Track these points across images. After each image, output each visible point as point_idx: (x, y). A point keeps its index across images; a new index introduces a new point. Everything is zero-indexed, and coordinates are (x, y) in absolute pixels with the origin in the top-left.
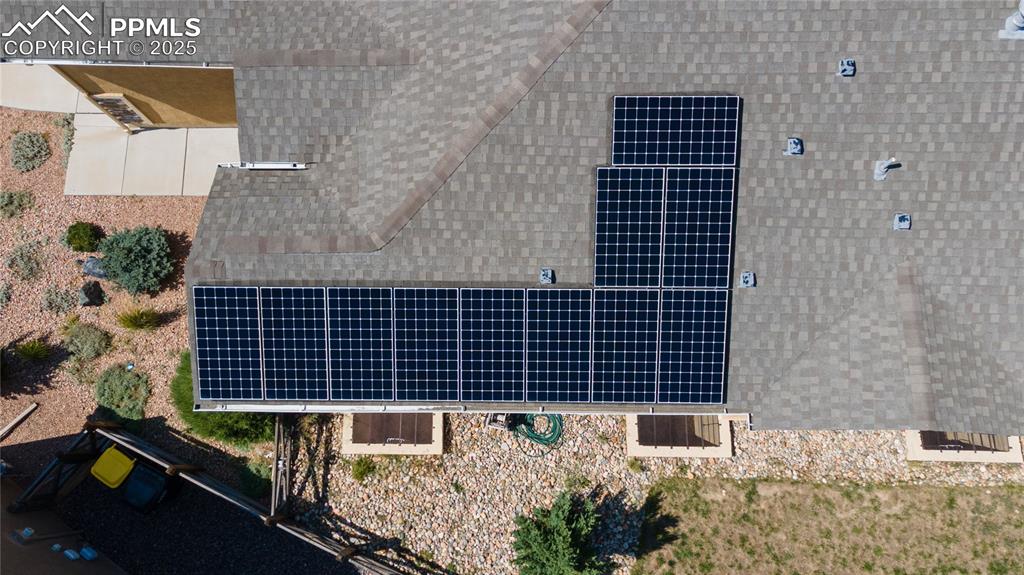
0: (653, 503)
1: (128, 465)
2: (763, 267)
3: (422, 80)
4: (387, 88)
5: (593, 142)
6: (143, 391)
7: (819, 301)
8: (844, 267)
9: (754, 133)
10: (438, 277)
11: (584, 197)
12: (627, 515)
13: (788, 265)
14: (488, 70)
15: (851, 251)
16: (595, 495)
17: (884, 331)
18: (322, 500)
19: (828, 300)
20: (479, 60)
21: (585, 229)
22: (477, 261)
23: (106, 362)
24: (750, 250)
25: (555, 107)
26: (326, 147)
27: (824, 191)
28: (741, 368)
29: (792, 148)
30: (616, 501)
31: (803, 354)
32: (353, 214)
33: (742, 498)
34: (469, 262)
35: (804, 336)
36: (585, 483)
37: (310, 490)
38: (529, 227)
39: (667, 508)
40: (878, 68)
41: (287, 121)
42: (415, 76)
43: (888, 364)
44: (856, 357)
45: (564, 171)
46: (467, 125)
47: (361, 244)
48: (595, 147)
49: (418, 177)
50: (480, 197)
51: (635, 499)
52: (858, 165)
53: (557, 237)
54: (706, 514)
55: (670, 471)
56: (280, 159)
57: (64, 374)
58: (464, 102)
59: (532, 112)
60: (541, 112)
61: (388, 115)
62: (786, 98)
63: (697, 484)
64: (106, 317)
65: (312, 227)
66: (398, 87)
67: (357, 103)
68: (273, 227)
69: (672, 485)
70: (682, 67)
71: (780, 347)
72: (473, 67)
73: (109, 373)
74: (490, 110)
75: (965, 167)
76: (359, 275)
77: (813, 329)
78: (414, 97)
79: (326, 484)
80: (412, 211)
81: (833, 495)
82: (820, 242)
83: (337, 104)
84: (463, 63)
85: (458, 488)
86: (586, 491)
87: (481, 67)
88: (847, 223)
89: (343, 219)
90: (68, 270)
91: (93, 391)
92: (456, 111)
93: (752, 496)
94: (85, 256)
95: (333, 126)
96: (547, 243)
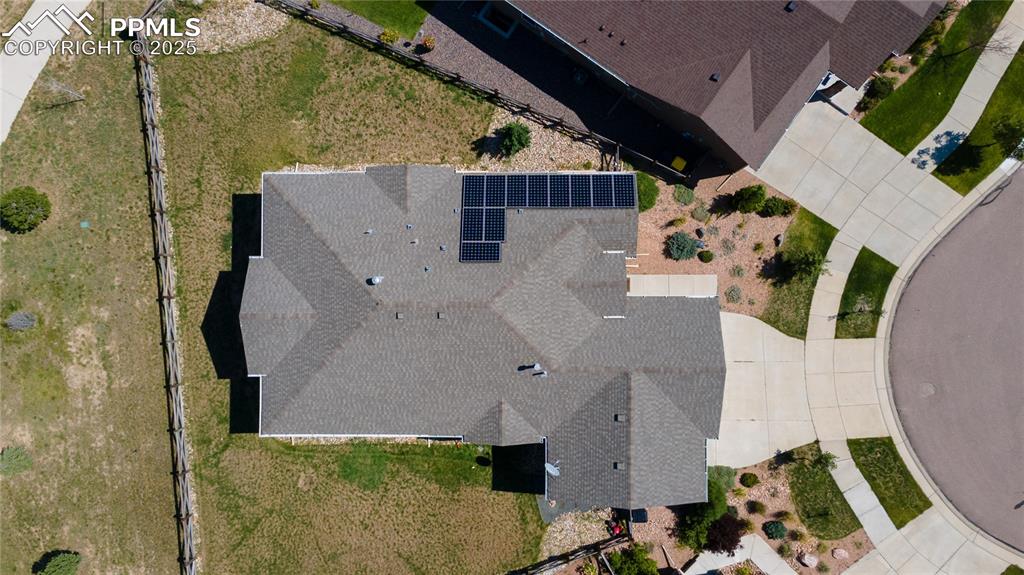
0: (479, 155)
1: (674, 164)
2: (452, 214)
3: (563, 275)
4: (574, 275)
5: (506, 250)
6: (676, 194)
7: (435, 206)
8: (426, 215)
9: (456, 252)
10: (556, 211)
11: (508, 234)
12: (489, 151)
13: (444, 215)
14: (540, 274)
15: (424, 219)
16: (500, 158)
17: (416, 195)
18: (603, 155)
19: (432, 206)
20: (543, 278)
21: (508, 225)
22: (543, 216)
23: (692, 206)
24: (456, 220)
25: (518, 259)
26: (595, 257)
27: (434, 236)
28: (459, 185)
29: (444, 247)
30: (493, 155)
31: (439, 190)
32: (584, 232)
33: (446, 158)
34: (546, 216)
35: (439, 195)
36: (504, 162)
37: (608, 159)
38: (526, 226)
39: (474, 154)
40: (418, 270)
41: (609, 265)
42: (565, 277)
43: (415, 185)
44: (424, 188)
45: (515, 242)
46: (547, 256)
47: (581, 222)
48: (505, 249)
49: (562, 241)
50: (542, 234)
51: (486, 157)
52: (423, 243)
53: (518, 222)
54: (460, 152)
55: (473, 167)
56: (611, 255)
57: (709, 203)
58: (548, 265)
59: (526, 259)
60: (523, 259)
61: (573, 265)
62: (446, 262)
63: (462, 163)
64: (694, 224)
65: (598, 227)
66: (571, 275)
67: (585, 270)
68: (611, 228)
69: (472, 162)
70: (478, 270)
71: (446, 192)
72: (546, 276)
73: (690, 202)
74: (539, 259)
75: (391, 242)
76: (581, 212)
77: (436, 197)
78: (566, 270)
79: (602, 161)
80: (564, 231)
81: (413, 159)
82: (434, 221)
83: (592, 271)
84: (549, 278)
85: (552, 159)
86: (504, 159)
87: (542, 276)
88: (426, 227)
89: (588, 230)
90: (711, 243)
91: (696, 195)
92: (550, 262)
93: (443, 158)
94: (706, 249)
95: (593, 264)
96: (520, 221)
